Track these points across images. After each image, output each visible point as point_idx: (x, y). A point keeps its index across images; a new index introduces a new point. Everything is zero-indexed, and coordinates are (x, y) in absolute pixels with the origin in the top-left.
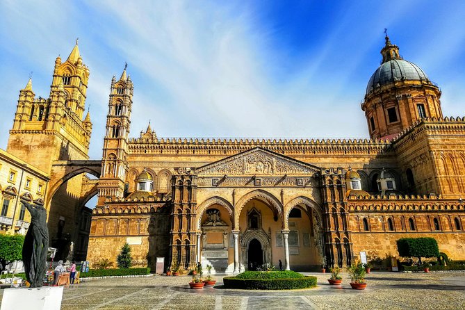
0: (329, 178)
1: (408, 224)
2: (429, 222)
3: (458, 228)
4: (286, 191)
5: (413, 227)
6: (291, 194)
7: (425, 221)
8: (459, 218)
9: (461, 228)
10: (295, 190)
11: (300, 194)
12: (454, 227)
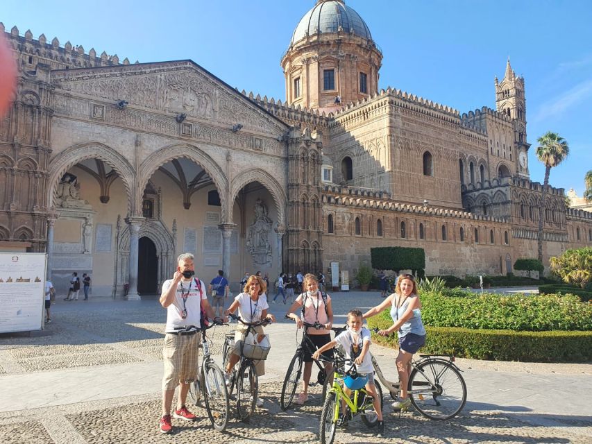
0: (303, 145)
1: (375, 227)
2: (396, 226)
3: (422, 237)
4: (235, 156)
5: (380, 233)
6: (242, 163)
7: (393, 225)
8: (424, 225)
9: (424, 237)
10: (248, 156)
11: (255, 165)
12: (419, 236)
